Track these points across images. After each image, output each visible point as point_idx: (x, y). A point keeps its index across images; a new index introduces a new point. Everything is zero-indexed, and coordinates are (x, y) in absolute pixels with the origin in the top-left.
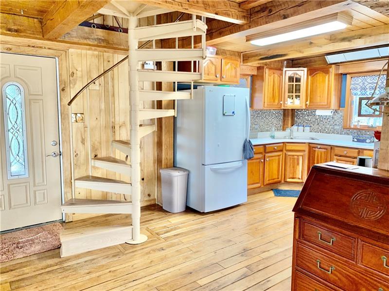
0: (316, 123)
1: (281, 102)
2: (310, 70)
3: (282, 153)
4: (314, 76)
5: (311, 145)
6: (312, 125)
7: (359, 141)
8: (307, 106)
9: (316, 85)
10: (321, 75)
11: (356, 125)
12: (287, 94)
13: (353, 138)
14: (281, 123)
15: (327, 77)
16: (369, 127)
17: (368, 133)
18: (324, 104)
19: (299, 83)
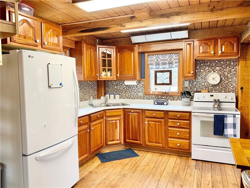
0: (124, 91)
1: (98, 75)
2: (118, 48)
3: (103, 120)
4: (122, 53)
5: (125, 110)
6: (120, 93)
7: (158, 104)
8: (118, 78)
9: (124, 61)
10: (128, 52)
11: (154, 92)
12: (101, 68)
13: (154, 102)
14: (96, 93)
15: (132, 54)
16: (163, 93)
17: (163, 97)
18: (130, 76)
19: (110, 59)
